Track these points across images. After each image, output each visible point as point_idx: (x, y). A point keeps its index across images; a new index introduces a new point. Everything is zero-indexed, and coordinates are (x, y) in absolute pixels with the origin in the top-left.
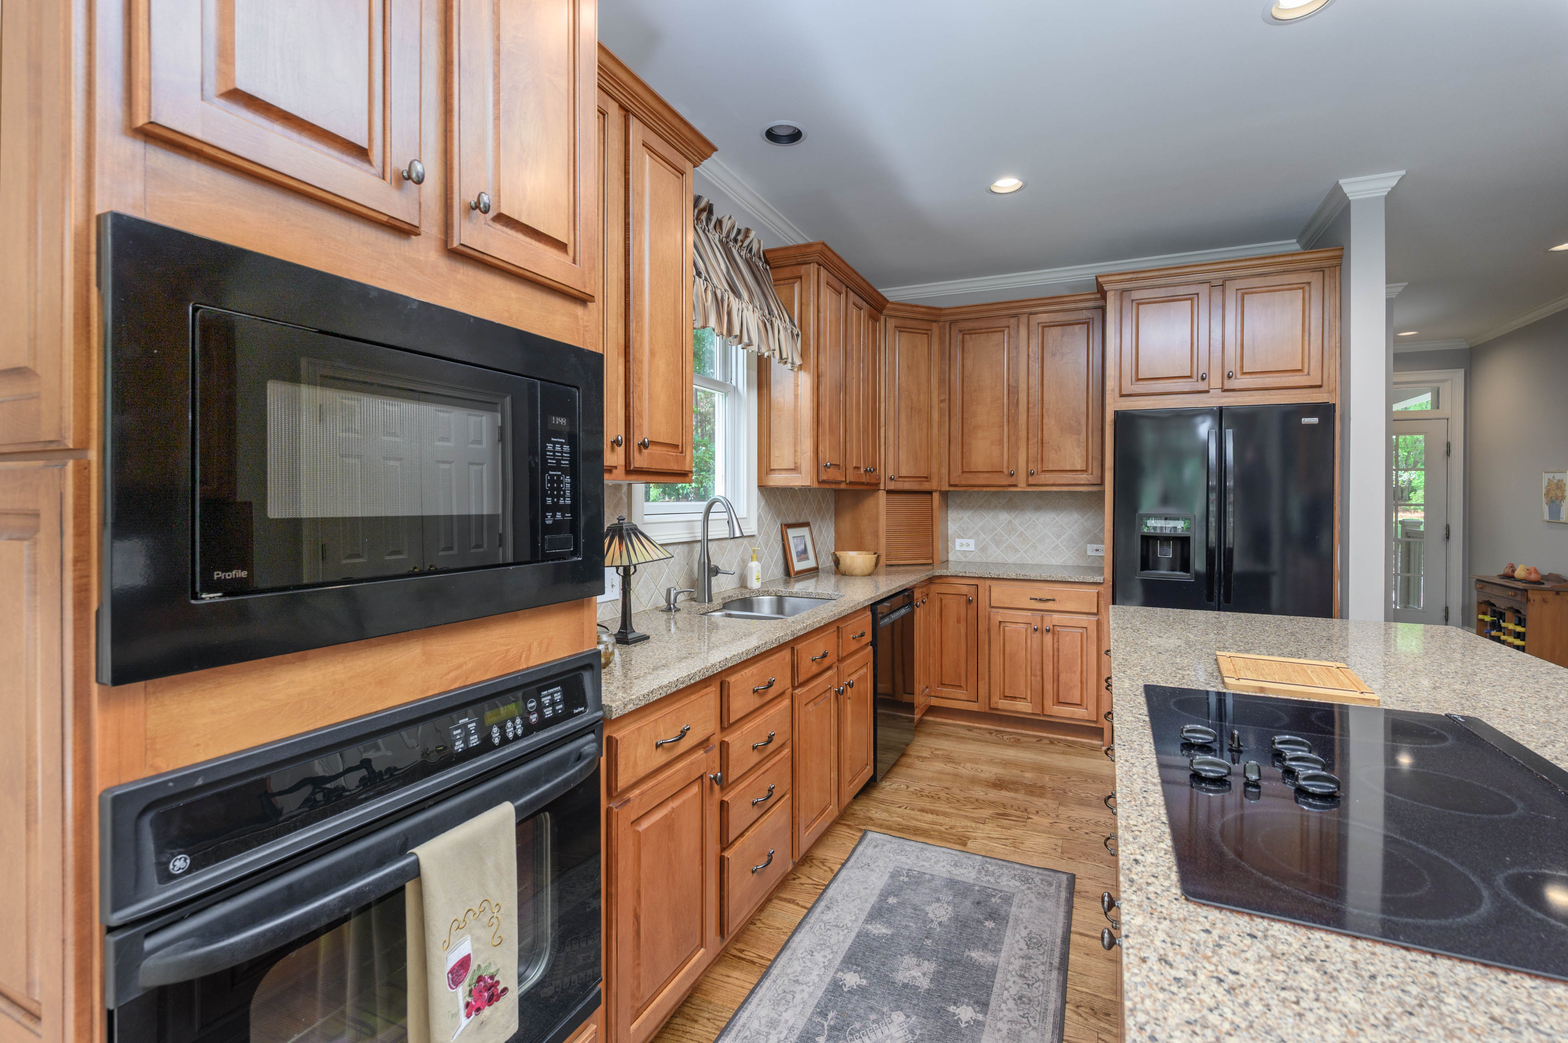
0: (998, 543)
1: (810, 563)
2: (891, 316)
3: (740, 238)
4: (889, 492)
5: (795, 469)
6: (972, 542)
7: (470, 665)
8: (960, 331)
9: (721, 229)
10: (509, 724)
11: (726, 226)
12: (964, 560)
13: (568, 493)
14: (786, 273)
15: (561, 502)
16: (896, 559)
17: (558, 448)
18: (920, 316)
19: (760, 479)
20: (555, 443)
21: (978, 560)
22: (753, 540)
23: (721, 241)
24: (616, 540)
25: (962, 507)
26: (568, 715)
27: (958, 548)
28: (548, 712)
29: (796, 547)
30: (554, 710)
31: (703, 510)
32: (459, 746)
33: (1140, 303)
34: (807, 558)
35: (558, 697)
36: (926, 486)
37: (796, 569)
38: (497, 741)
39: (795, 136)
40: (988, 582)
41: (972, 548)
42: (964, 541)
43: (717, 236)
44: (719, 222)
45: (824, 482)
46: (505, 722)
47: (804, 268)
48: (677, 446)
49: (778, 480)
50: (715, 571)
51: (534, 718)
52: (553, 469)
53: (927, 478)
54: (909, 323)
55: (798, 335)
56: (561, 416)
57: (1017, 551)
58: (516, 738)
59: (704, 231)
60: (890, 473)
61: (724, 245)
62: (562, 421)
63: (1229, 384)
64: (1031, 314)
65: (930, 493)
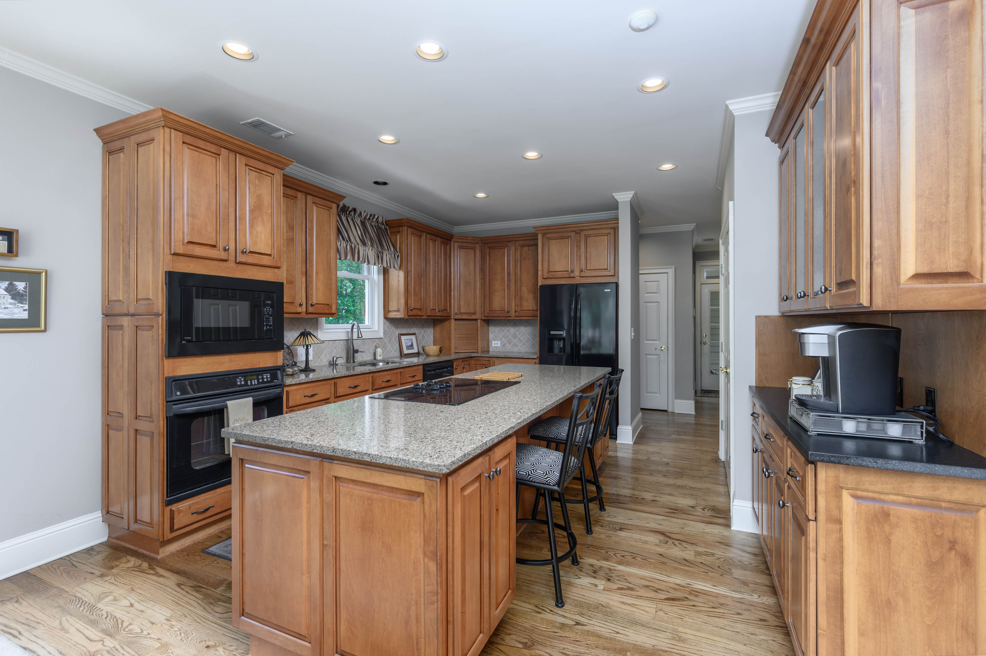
0: (510, 343)
1: (415, 350)
2: (456, 242)
3: (371, 218)
4: (456, 320)
5: (398, 311)
6: (499, 342)
7: (242, 364)
8: (489, 248)
9: (361, 216)
10: (253, 381)
11: (363, 215)
12: (496, 350)
13: (271, 321)
14: (394, 230)
15: (269, 324)
16: (460, 350)
17: (268, 309)
18: (470, 241)
19: (384, 315)
20: (267, 308)
21: (501, 350)
22: (382, 340)
23: (361, 221)
24: (302, 337)
25: (494, 326)
26: (272, 381)
27: (493, 345)
28: (265, 380)
29: (406, 343)
30: (267, 380)
31: (350, 327)
32: (239, 383)
33: (549, 239)
34: (413, 349)
35: (269, 376)
36: (474, 317)
37: (405, 353)
38: (249, 384)
39: (385, 184)
40: (494, 359)
41: (499, 345)
42: (496, 342)
43: (359, 219)
44: (360, 213)
45: (410, 316)
46: (252, 380)
47: (401, 228)
48: (329, 305)
49: (392, 315)
50: (357, 351)
51: (261, 381)
52: (266, 315)
53: (474, 314)
54: (464, 245)
55: (398, 256)
56: (269, 301)
57: (517, 346)
58: (255, 384)
59: (352, 220)
60: (456, 311)
61: (363, 223)
62: (269, 302)
63: (583, 274)
64: (517, 241)
65: (476, 320)
